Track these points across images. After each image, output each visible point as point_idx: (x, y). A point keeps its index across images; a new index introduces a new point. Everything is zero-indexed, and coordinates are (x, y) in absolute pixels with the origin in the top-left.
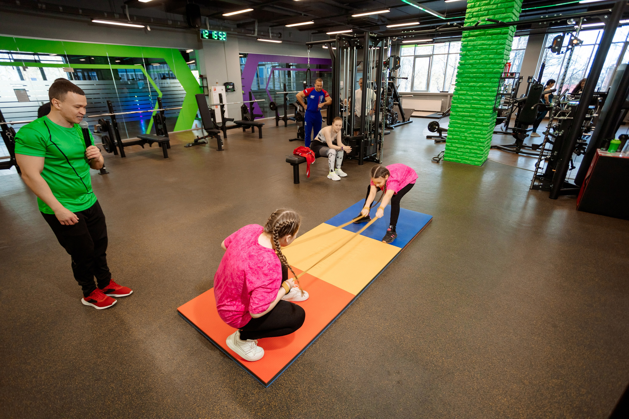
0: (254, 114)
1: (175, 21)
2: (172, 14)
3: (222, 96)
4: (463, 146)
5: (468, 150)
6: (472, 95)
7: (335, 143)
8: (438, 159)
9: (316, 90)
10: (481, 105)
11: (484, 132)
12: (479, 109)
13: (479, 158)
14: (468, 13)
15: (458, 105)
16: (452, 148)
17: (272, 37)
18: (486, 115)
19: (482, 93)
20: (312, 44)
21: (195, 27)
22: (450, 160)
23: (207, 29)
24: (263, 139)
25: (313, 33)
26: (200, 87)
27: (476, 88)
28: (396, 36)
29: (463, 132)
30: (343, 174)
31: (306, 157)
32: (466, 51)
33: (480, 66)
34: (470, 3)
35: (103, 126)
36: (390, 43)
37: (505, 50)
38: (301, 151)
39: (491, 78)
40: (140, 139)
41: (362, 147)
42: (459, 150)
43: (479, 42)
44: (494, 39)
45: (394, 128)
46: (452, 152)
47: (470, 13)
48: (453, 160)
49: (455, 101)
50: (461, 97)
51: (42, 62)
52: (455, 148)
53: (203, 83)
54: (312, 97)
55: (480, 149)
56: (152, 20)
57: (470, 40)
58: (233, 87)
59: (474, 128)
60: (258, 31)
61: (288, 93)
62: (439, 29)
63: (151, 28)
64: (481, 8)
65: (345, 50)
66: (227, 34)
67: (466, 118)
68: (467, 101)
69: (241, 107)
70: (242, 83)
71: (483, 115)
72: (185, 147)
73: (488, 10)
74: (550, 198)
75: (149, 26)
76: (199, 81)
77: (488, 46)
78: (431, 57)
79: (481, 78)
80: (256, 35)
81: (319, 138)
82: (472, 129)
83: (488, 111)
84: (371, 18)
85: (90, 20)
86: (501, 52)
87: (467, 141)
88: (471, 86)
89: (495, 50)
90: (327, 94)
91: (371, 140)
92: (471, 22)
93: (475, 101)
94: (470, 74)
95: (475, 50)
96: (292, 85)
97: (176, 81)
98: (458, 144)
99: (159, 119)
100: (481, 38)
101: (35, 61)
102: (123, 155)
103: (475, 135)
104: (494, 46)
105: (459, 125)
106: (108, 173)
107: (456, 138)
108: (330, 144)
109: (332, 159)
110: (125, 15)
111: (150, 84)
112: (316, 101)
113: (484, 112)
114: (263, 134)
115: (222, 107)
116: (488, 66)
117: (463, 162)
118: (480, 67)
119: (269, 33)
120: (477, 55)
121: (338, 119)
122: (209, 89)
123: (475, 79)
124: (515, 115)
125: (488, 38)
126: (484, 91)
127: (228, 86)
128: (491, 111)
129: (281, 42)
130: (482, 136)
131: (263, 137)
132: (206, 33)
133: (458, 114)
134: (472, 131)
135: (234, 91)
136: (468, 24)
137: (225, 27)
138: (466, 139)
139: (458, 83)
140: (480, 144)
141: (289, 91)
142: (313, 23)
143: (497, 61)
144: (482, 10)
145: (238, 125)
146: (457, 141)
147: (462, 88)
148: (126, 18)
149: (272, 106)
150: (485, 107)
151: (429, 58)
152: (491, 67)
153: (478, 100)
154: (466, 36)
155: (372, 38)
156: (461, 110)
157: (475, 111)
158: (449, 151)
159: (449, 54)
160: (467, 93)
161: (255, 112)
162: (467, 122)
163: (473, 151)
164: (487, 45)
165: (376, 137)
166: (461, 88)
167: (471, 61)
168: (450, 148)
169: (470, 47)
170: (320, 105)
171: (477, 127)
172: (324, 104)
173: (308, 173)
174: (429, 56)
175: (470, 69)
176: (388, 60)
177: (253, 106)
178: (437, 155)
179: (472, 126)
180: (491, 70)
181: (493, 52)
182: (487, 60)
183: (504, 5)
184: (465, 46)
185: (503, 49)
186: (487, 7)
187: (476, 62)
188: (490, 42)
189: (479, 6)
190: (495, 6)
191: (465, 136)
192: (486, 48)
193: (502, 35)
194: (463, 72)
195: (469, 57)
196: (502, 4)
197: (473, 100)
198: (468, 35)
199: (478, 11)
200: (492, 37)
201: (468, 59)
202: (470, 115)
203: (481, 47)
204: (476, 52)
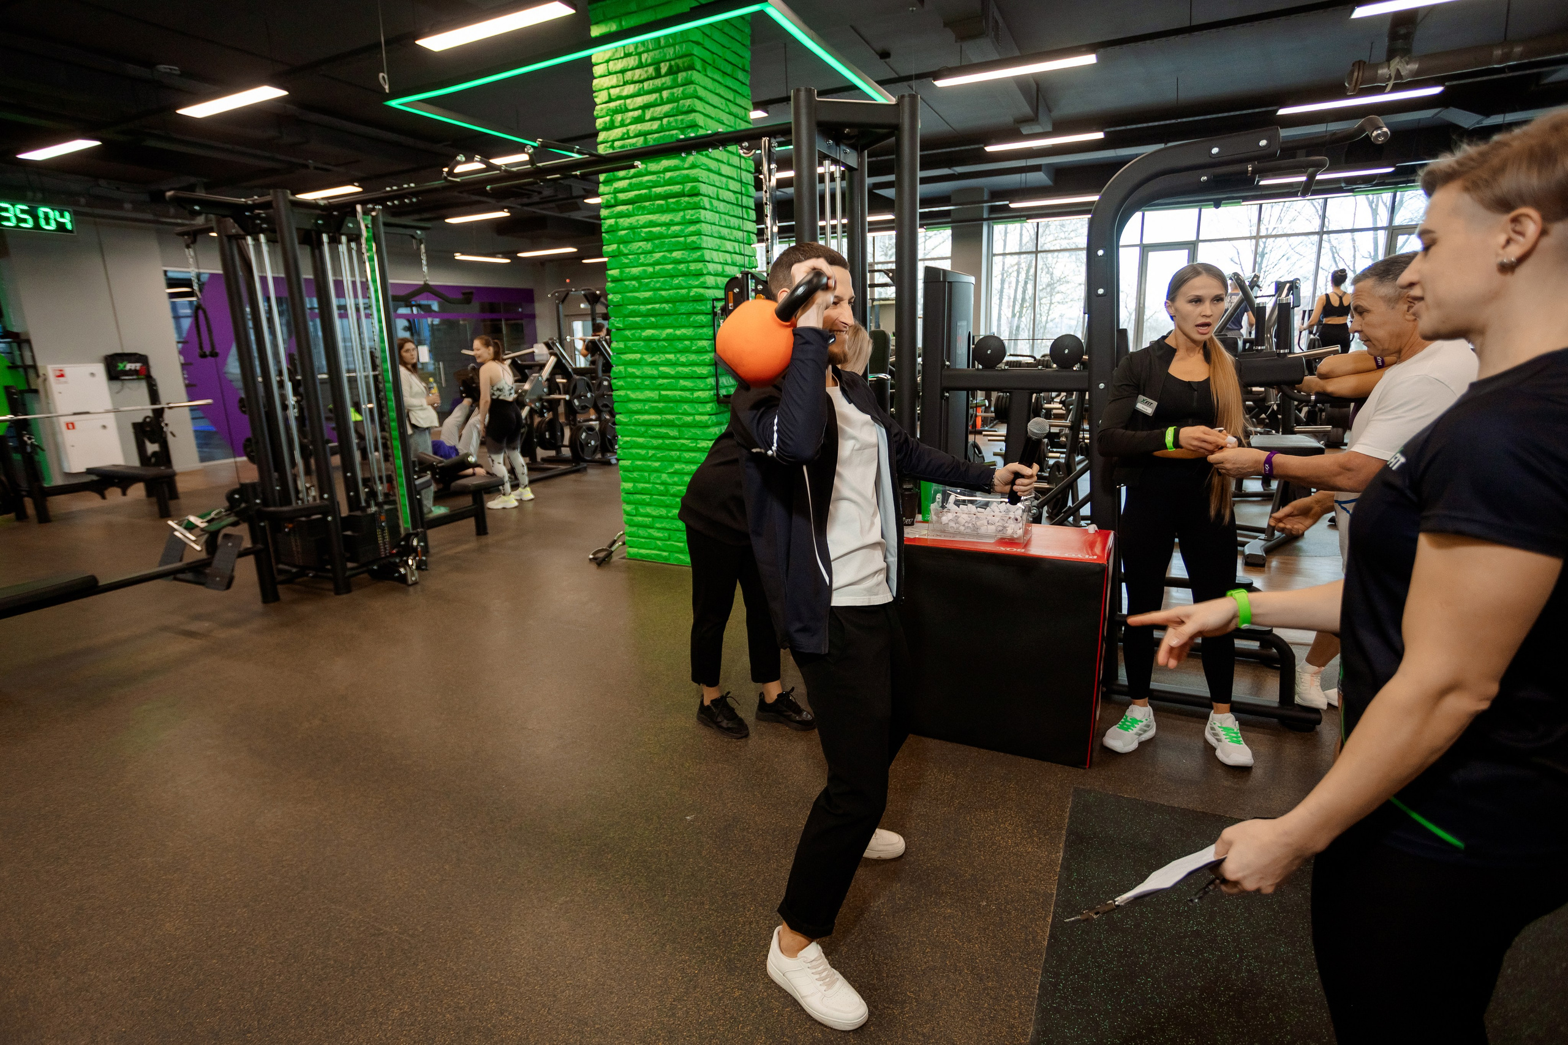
6: (654, 364)
8: (607, 555)
10: (682, 390)
12: (678, 401)
14: (602, 143)
15: (629, 392)
18: (698, 418)
19: (678, 356)
22: (642, 555)
26: (12, 367)
27: (661, 343)
29: (656, 470)
32: (619, 243)
33: (658, 282)
37: (704, 237)
39: (690, 314)
42: (658, 525)
43: (643, 219)
44: (674, 210)
46: (642, 532)
47: (607, 142)
48: (648, 556)
50: (630, 370)
52: (646, 519)
57: (619, 213)
58: (145, 367)
59: (679, 457)
64: (628, 131)
66: (76, 213)
67: (655, 430)
68: (647, 382)
71: (691, 418)
77: (664, 228)
79: (666, 315)
83: (701, 408)
88: (649, 339)
89: (682, 239)
93: (665, 381)
94: (639, 304)
98: (653, 508)
100: (644, 208)
104: (677, 228)
105: (643, 452)
113: (693, 412)
116: (676, 281)
118: (658, 285)
120: (645, 253)
122: (41, 374)
123: (653, 319)
125: (658, 206)
126: (680, 352)
127: (123, 367)
128: (709, 407)
134: (677, 466)
135: (149, 376)
138: (667, 491)
147: (630, 344)
150: (692, 394)
152: (684, 284)
153: (673, 377)
154: (609, 204)
157: (672, 408)
158: (634, 529)
160: (642, 359)
162: (660, 441)
164: (660, 225)
166: (625, 345)
167: (635, 271)
175: (637, 292)
179: (673, 453)
180: (684, 291)
181: (679, 242)
182: (670, 267)
183: (676, 121)
184: (613, 231)
185: (699, 233)
186: (640, 127)
187: (645, 271)
188: (666, 218)
189: (623, 125)
190: (655, 125)
191: (662, 483)
192: (660, 233)
193: (687, 199)
194: (622, 298)
195: (628, 258)
196: (671, 119)
197: (660, 377)
198: (613, 201)
199: (622, 139)
200: (668, 205)
201: (627, 266)
202: (661, 420)
203: (650, 231)
204: (641, 244)
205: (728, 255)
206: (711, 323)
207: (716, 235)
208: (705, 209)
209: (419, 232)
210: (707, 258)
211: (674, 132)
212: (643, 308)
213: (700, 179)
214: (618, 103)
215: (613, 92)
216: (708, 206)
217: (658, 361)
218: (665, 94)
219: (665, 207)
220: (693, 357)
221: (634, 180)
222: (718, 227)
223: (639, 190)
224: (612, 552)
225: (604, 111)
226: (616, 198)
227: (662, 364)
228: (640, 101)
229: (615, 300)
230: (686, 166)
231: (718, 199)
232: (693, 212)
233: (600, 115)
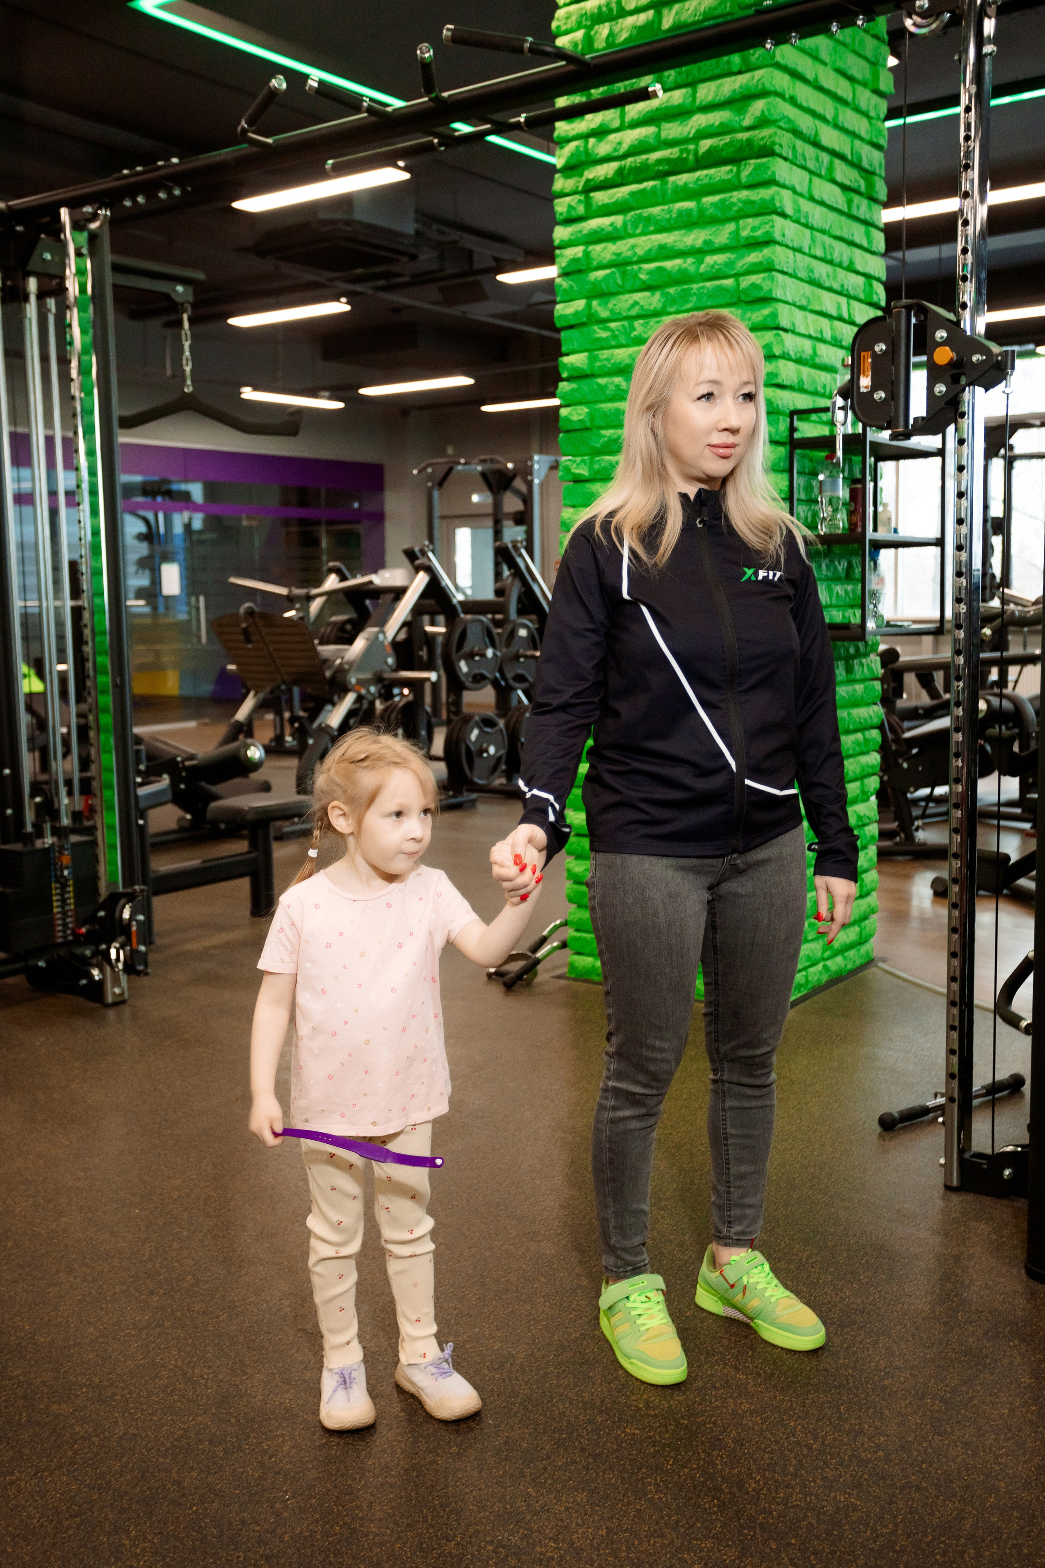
32: (590, 298)
34: (567, 32)
37: (780, 277)
43: (645, 243)
44: (715, 221)
57: (595, 232)
77: (690, 260)
86: (758, 287)
89: (729, 282)
92: (586, 136)
95: (628, 286)
100: (648, 220)
104: (720, 259)
125: (680, 213)
136: (573, 145)
154: (574, 214)
164: (682, 254)
169: (601, 274)
181: (721, 289)
184: (580, 271)
185: (768, 268)
188: (695, 238)
192: (682, 271)
193: (744, 194)
194: (591, 416)
195: (607, 329)
200: (701, 211)
203: (659, 269)
204: (637, 296)
205: (824, 322)
206: (784, 465)
207: (802, 274)
208: (783, 215)
209: (180, 288)
210: (784, 323)
213: (777, 149)
216: (789, 211)
219: (695, 213)
221: (629, 161)
222: (807, 259)
223: (640, 181)
224: (538, 961)
225: (574, 18)
226: (588, 203)
229: (575, 418)
230: (747, 122)
231: (812, 199)
232: (756, 221)
233: (563, 28)
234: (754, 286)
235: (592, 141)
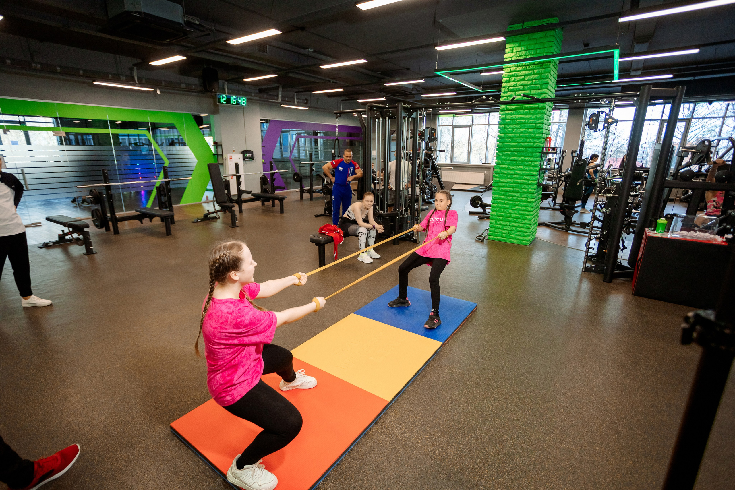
0: (275, 185)
1: (189, 85)
2: (186, 77)
3: (238, 166)
4: (508, 224)
5: (514, 228)
6: (514, 170)
7: (366, 220)
8: (482, 238)
9: (345, 162)
10: (524, 180)
11: (529, 209)
12: (522, 184)
13: (526, 236)
14: (504, 87)
15: (500, 179)
16: (497, 225)
17: (297, 102)
18: (530, 190)
20: (341, 113)
21: (211, 91)
22: (496, 239)
23: (224, 93)
24: (284, 215)
25: (342, 100)
26: (214, 155)
27: (517, 162)
28: (430, 108)
29: (508, 208)
30: (375, 255)
31: (333, 236)
32: (505, 124)
34: (505, 77)
35: (94, 198)
36: (424, 113)
37: (544, 125)
38: (328, 229)
39: (532, 152)
40: (139, 213)
41: (397, 225)
42: (505, 228)
43: (518, 116)
44: (532, 114)
45: (433, 202)
46: (497, 230)
47: (506, 87)
48: (498, 239)
49: (497, 175)
50: (502, 171)
51: (28, 124)
52: (500, 226)
53: (217, 150)
54: (341, 169)
55: (527, 226)
56: (163, 83)
57: (508, 113)
58: (252, 156)
59: (519, 204)
60: (282, 97)
61: (314, 163)
62: (475, 102)
63: (161, 91)
64: (516, 83)
65: (377, 120)
66: (248, 99)
67: (509, 193)
68: (509, 176)
69: (261, 178)
70: (263, 151)
71: (527, 190)
72: (192, 222)
73: (524, 85)
74: (603, 281)
75: (159, 89)
76: (212, 148)
77: (527, 120)
78: (471, 127)
79: (522, 152)
80: (280, 100)
81: (348, 215)
82: (517, 205)
83: (532, 187)
84: (405, 87)
85: (91, 81)
86: (541, 126)
87: (512, 218)
88: (513, 160)
89: (534, 125)
90: (357, 166)
91: (407, 217)
92: (507, 96)
93: (518, 176)
94: (510, 147)
95: (513, 123)
96: (319, 154)
97: (187, 148)
98: (503, 222)
99: (163, 191)
100: (519, 112)
101: (20, 122)
102: (116, 232)
103: (520, 212)
104: (533, 121)
105: (503, 201)
106: (96, 253)
107: (500, 215)
108: (360, 221)
109: (363, 239)
110: (133, 77)
111: (155, 150)
112: (345, 173)
113: (528, 188)
114: (284, 209)
115: (239, 177)
116: (528, 140)
117: (509, 241)
118: (520, 141)
119: (294, 99)
120: (517, 129)
121: (369, 194)
122: (224, 158)
123: (516, 153)
124: (563, 190)
125: (526, 112)
126: (526, 166)
127: (246, 155)
128: (535, 187)
129: (307, 108)
130: (528, 213)
131: (284, 211)
132: (223, 97)
133: (500, 189)
134: (517, 207)
135: (253, 159)
136: (505, 98)
137: (245, 91)
138: (511, 216)
139: (498, 157)
140: (526, 221)
141: (316, 160)
142: (343, 90)
143: (537, 135)
144: (518, 85)
145: (257, 198)
146: (501, 218)
147: (504, 161)
148: (134, 81)
149: (295, 177)
150: (528, 181)
151: (468, 128)
152: (532, 141)
153: (521, 175)
155: (404, 108)
156: (504, 184)
157: (519, 186)
158: (493, 229)
159: (489, 125)
160: (508, 167)
161: (276, 184)
162: (511, 198)
163: (519, 229)
164: (525, 119)
165: (413, 214)
166: (502, 162)
167: (511, 135)
168: (495, 225)
169: (508, 121)
170: (350, 178)
171: (522, 204)
172: (354, 176)
173: (335, 254)
174: (469, 126)
175: (510, 143)
176: (423, 132)
177: (274, 177)
178: (481, 233)
179: (516, 202)
180: (532, 144)
181: (532, 126)
182: (527, 134)
183: (539, 81)
185: (542, 123)
186: (522, 82)
187: (515, 135)
188: (528, 116)
189: (514, 81)
190: (530, 82)
191: (509, 213)
192: (525, 122)
193: (539, 110)
194: (503, 145)
196: (537, 80)
197: (515, 174)
198: (505, 109)
199: (513, 86)
201: (507, 133)
202: (513, 190)
203: (520, 121)
204: (515, 125)
211: (538, 85)
212: (512, 149)
214: (514, 73)
215: (512, 69)
217: (516, 169)
218: (536, 71)
220: (532, 168)
225: (507, 75)
227: (517, 170)
228: (524, 73)
232: (539, 115)
234: (539, 126)
235: (508, 97)
